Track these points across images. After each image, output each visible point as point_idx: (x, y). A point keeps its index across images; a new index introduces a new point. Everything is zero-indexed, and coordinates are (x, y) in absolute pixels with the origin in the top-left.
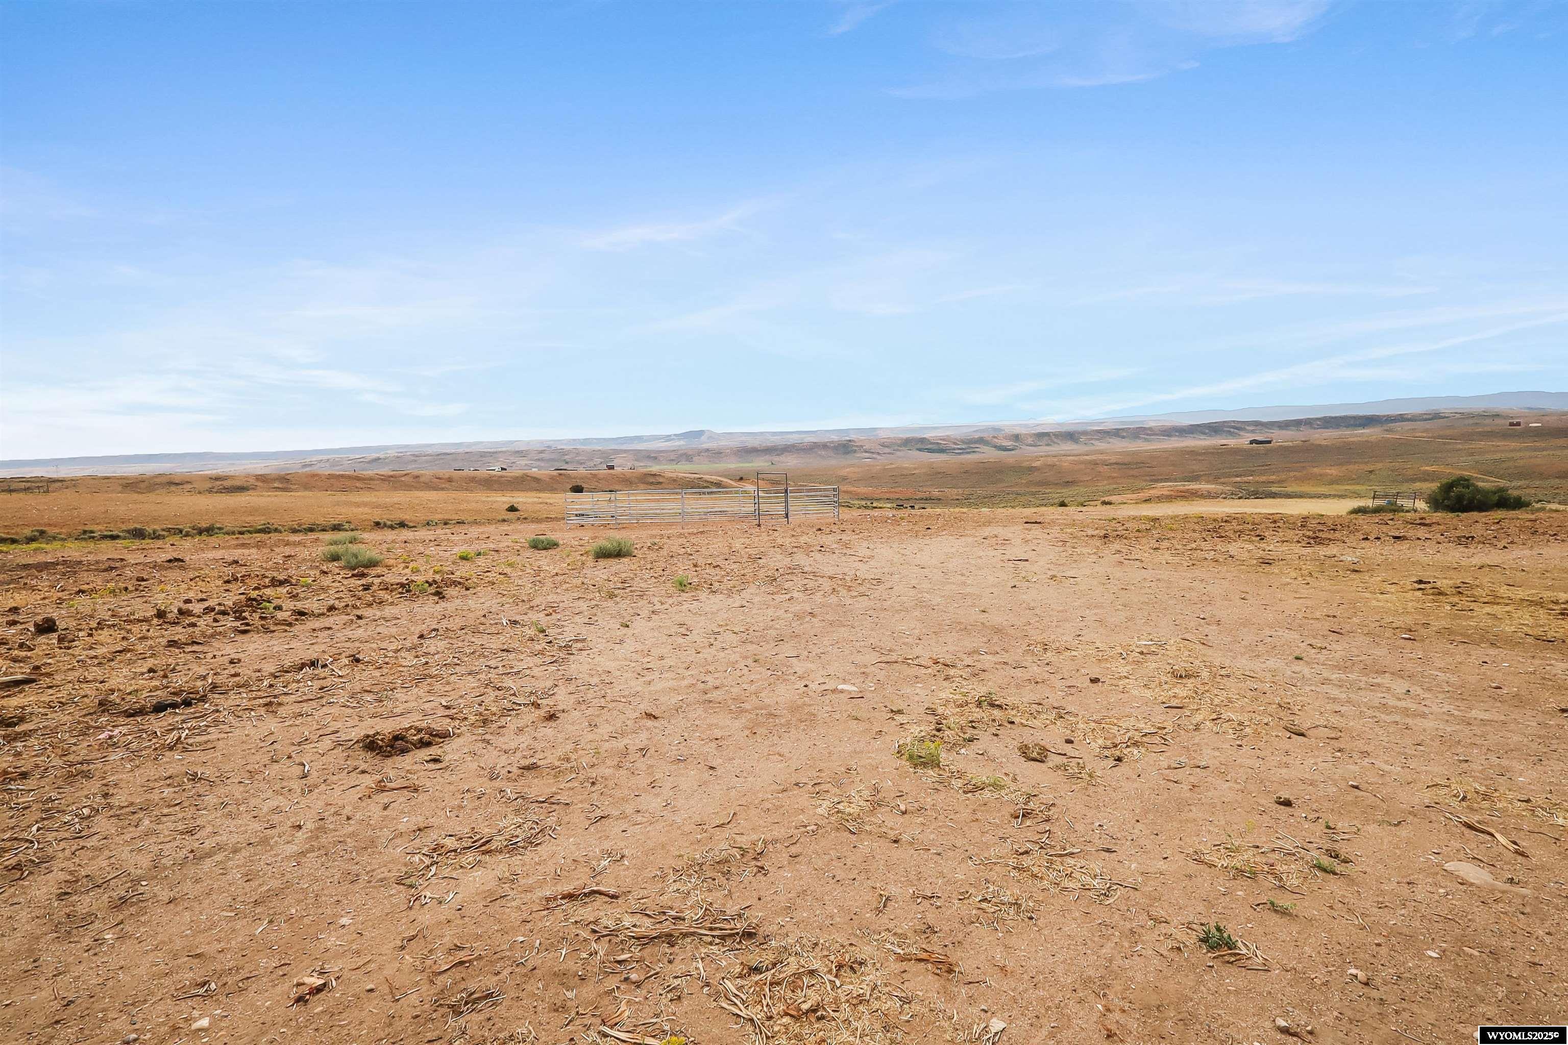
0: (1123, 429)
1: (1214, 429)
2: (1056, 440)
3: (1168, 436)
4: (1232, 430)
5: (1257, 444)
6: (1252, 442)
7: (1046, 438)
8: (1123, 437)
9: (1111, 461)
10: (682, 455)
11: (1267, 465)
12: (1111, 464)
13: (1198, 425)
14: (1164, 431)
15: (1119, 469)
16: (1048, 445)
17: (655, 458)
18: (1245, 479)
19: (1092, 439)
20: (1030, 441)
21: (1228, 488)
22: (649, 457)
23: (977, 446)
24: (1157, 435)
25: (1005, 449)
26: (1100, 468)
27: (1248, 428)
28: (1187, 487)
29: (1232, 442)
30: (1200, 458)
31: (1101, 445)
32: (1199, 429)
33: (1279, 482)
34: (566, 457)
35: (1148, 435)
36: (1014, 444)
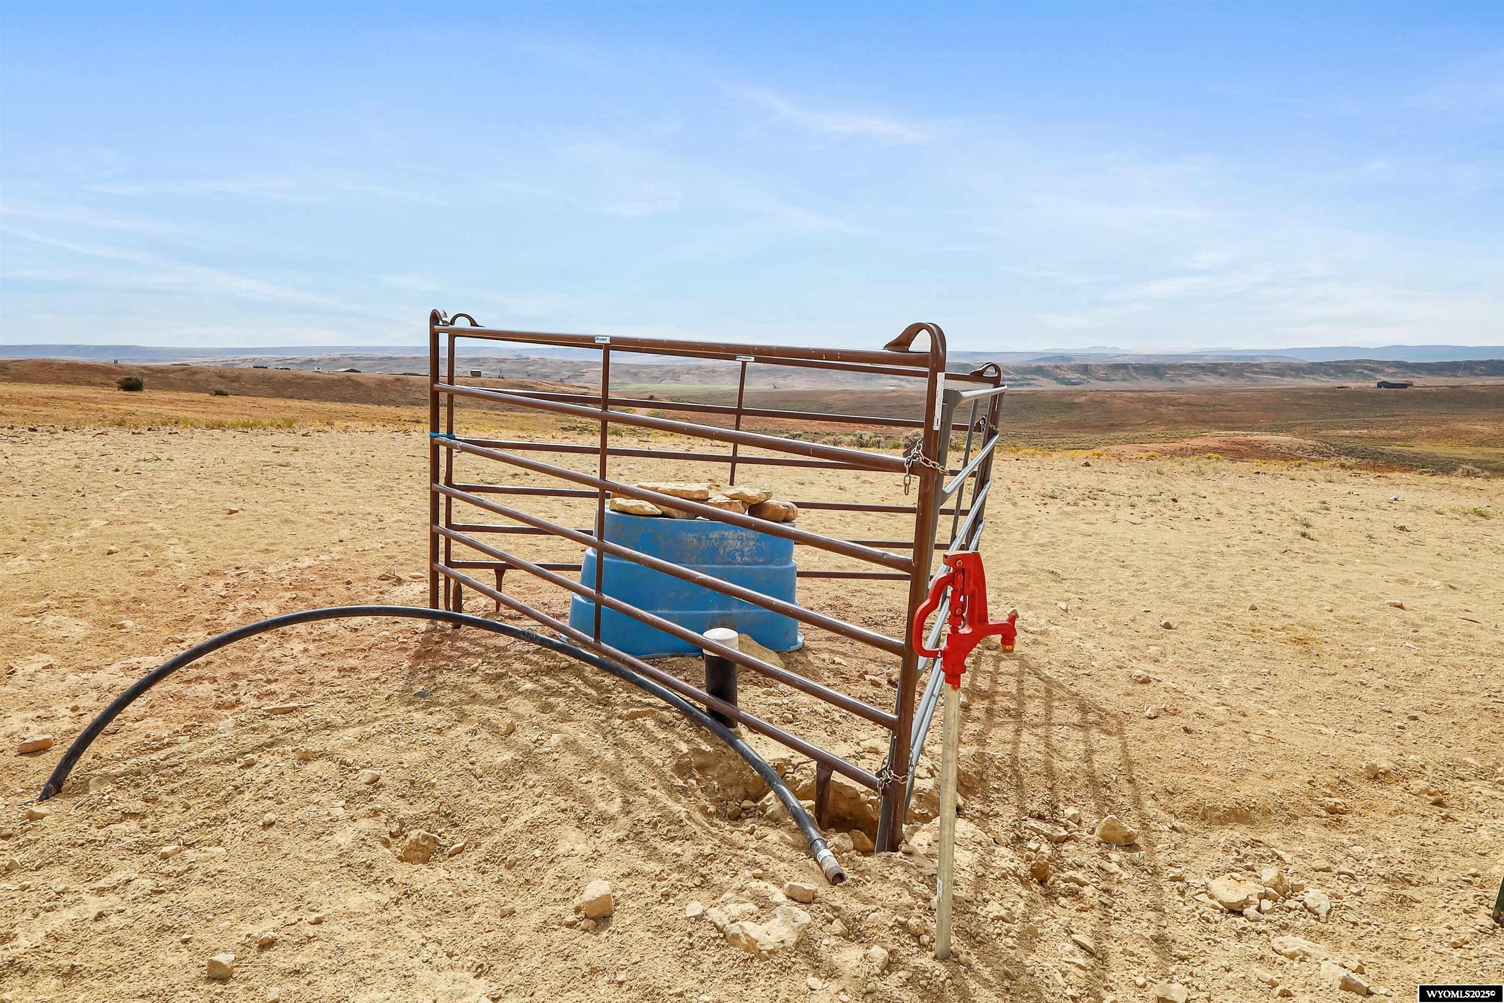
0: (1222, 365)
1: (1342, 368)
2: (1134, 374)
3: (1279, 375)
4: (1366, 372)
5: (1387, 387)
6: (1380, 385)
7: (1122, 371)
8: (1223, 375)
9: (1181, 401)
10: (667, 372)
11: (1393, 416)
12: (1180, 404)
13: (1321, 364)
14: (1277, 369)
15: (1189, 412)
16: (1123, 380)
17: (636, 374)
18: (1356, 432)
19: (1181, 375)
20: (1101, 373)
21: (1310, 442)
22: (628, 372)
23: (1034, 377)
24: (1266, 373)
25: (1068, 382)
26: (1163, 410)
27: (1387, 370)
28: (1249, 438)
29: (1352, 384)
30: (1304, 402)
31: (1190, 383)
32: (1323, 368)
33: (1403, 439)
34: (530, 368)
35: (1255, 373)
36: (1081, 377)
